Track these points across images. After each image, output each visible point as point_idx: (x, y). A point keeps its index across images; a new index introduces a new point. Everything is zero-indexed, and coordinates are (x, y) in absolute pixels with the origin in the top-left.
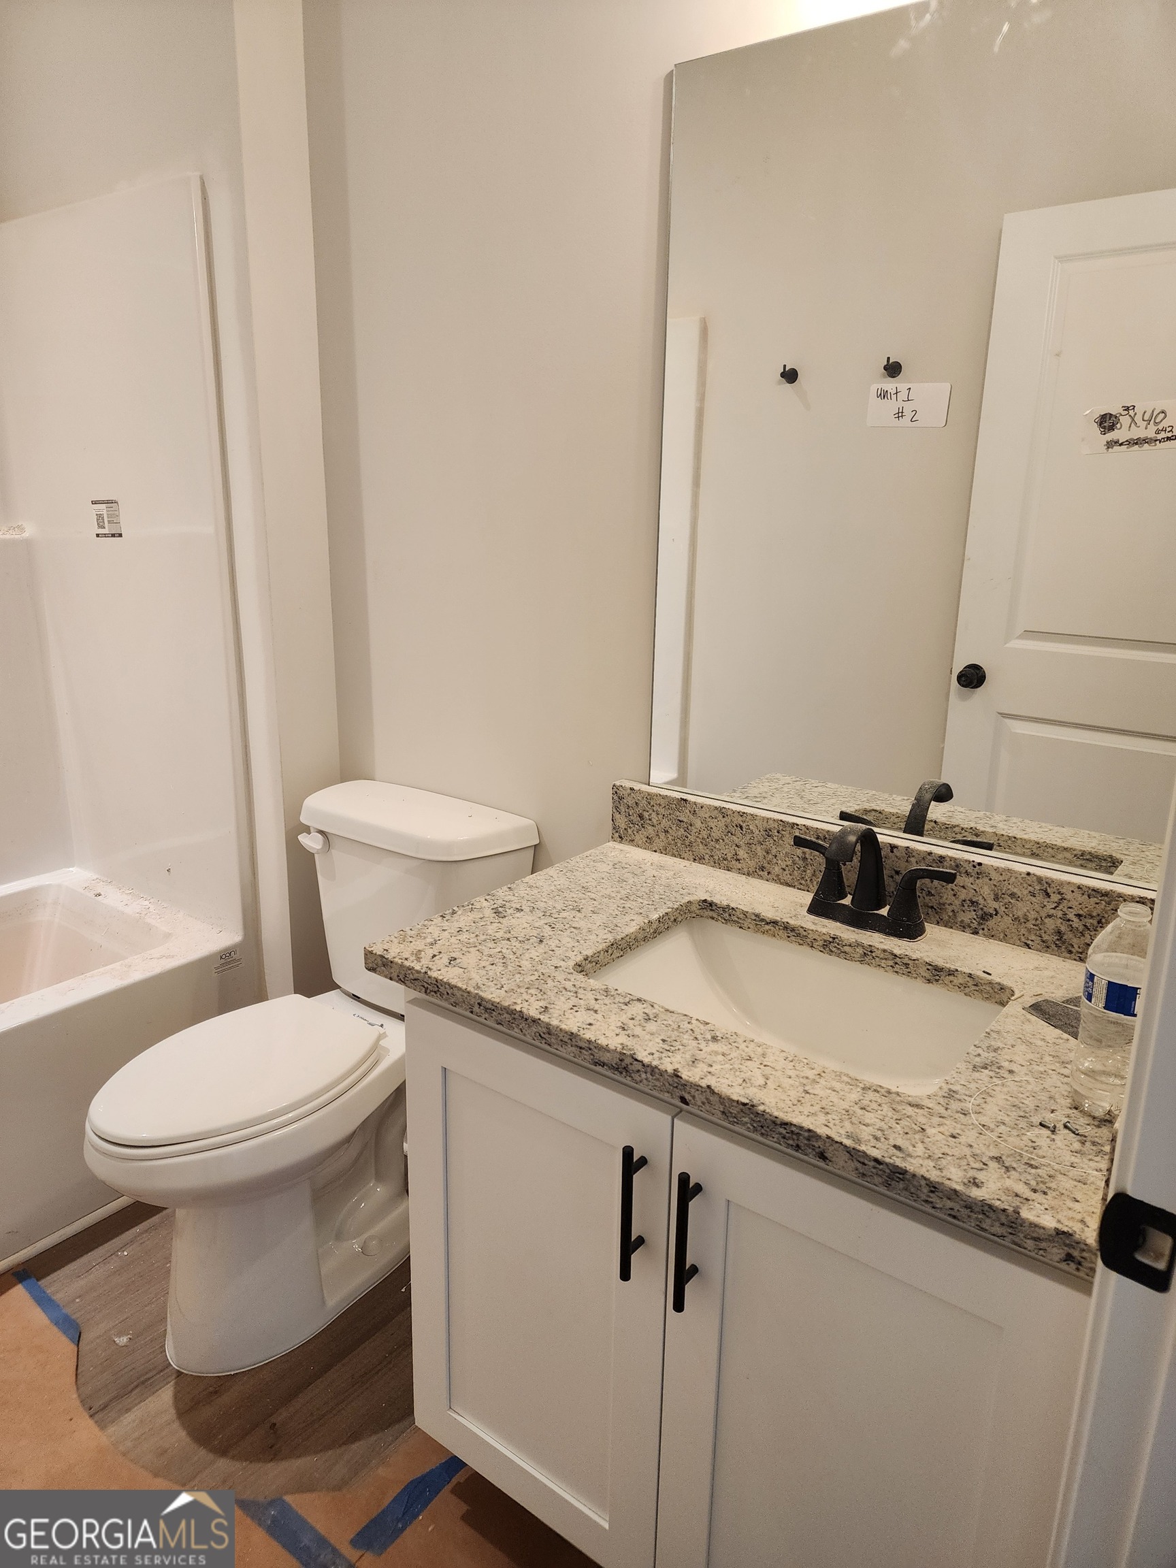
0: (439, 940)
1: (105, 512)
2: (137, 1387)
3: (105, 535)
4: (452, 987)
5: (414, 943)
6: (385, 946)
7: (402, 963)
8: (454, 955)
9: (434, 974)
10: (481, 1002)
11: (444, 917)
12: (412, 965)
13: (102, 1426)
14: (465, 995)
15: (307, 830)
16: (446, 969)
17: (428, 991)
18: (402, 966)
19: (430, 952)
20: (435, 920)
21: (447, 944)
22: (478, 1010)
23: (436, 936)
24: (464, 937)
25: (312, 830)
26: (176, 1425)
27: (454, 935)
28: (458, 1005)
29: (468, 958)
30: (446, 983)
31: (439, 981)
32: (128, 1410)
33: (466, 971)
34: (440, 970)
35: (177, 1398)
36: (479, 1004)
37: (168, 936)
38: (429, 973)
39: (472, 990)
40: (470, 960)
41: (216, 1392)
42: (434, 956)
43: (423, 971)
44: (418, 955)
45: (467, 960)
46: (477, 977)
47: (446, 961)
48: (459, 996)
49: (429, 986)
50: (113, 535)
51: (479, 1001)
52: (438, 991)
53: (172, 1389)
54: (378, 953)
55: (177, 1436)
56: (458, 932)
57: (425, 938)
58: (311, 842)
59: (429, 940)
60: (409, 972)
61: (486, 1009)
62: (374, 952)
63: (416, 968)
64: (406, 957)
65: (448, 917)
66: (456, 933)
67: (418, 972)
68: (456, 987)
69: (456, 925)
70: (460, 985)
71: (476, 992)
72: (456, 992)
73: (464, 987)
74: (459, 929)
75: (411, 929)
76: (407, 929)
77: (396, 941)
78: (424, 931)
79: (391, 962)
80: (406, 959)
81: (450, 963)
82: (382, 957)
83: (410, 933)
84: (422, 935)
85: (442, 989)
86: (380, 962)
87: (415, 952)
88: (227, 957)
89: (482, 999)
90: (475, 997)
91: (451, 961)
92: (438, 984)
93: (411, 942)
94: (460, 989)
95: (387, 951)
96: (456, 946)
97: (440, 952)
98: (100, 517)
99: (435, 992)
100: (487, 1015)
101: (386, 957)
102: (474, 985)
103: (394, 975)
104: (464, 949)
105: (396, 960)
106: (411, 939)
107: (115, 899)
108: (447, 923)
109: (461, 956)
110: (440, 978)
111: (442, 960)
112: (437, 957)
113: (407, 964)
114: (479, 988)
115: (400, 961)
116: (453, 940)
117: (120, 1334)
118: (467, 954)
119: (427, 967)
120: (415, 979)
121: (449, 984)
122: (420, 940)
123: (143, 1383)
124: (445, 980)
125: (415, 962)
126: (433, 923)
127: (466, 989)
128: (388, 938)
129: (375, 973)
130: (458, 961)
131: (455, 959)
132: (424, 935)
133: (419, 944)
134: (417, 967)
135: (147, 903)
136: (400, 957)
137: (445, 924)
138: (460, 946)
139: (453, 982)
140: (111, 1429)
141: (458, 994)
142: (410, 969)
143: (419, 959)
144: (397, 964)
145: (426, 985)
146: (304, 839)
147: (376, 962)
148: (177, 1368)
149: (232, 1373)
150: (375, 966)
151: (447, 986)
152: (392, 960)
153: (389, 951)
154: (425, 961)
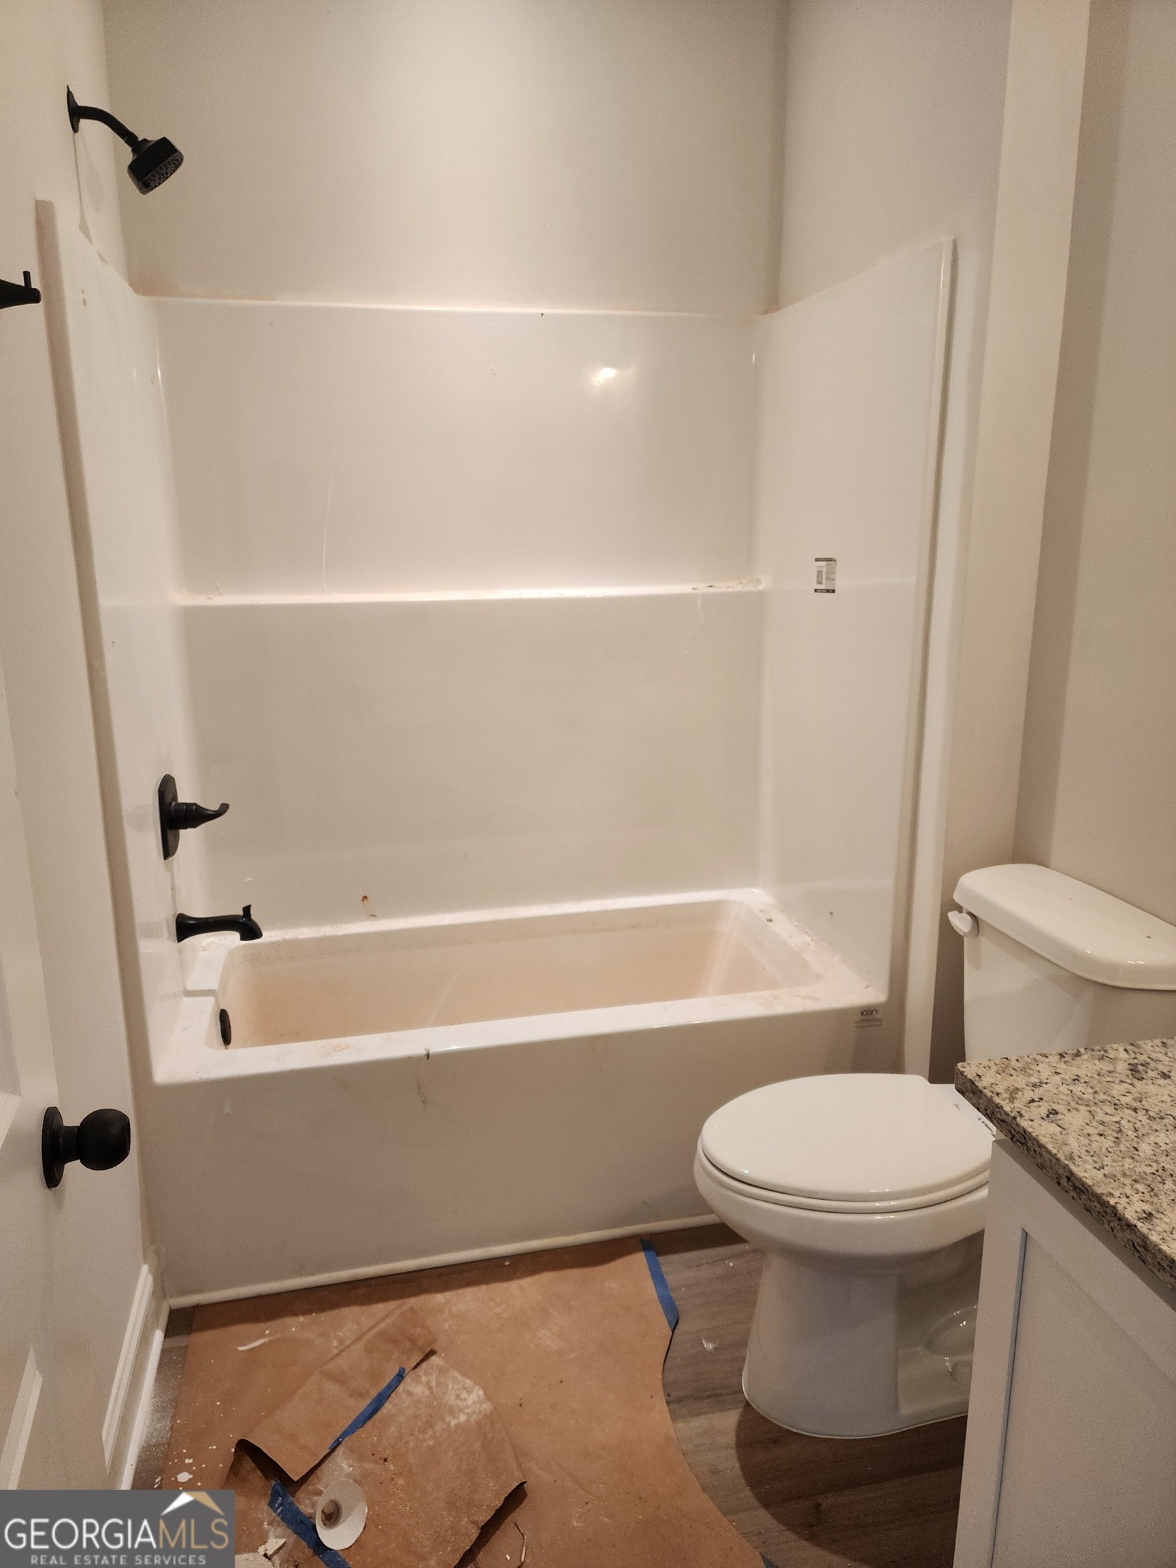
0: (1046, 1083)
1: (824, 570)
2: (708, 1397)
3: (822, 591)
4: (1041, 1146)
5: (1015, 1077)
6: (980, 1070)
7: (992, 1097)
8: (1056, 1107)
9: (1024, 1123)
10: (1071, 1176)
11: (1064, 1057)
12: (1002, 1103)
13: (674, 1417)
14: (1054, 1160)
15: (960, 909)
16: (1041, 1122)
17: (1015, 1140)
18: (990, 1100)
19: (1029, 1094)
20: (1050, 1057)
21: (1054, 1091)
22: (1066, 1184)
23: (1044, 1077)
24: (1078, 1089)
25: (964, 910)
26: (733, 1452)
27: (1068, 1082)
28: (1045, 1168)
29: (1073, 1118)
30: (1034, 1139)
31: (1027, 1133)
32: (698, 1414)
33: (1064, 1132)
34: (1032, 1121)
35: (741, 1427)
36: (1067, 1177)
37: (819, 977)
38: (1018, 1119)
39: (1062, 1158)
40: (1075, 1120)
41: (775, 1442)
42: (1032, 1101)
43: (1012, 1115)
44: (1013, 1093)
45: (1070, 1119)
46: (1075, 1144)
47: (1043, 1111)
48: (1046, 1159)
49: (1016, 1135)
50: (828, 591)
51: (1068, 1175)
52: (1026, 1144)
53: (738, 1415)
54: (969, 1077)
55: (730, 1463)
56: (1074, 1080)
57: (1030, 1075)
58: (960, 923)
59: (1034, 1080)
60: (998, 1110)
61: (1075, 1187)
62: (965, 1074)
63: (1005, 1108)
64: (999, 1091)
65: (1068, 1058)
66: (1070, 1081)
67: (1006, 1113)
68: (1045, 1147)
69: (1075, 1071)
70: (1050, 1147)
71: (1067, 1162)
72: (1044, 1153)
73: (1054, 1151)
74: (1076, 1077)
75: (1017, 1060)
76: (1013, 1058)
77: (994, 1068)
78: (1032, 1067)
79: (981, 1092)
80: (998, 1094)
81: (1048, 1116)
82: (972, 1082)
83: (1014, 1063)
84: (1028, 1071)
85: (1030, 1144)
86: (969, 1088)
87: (1011, 1090)
88: (868, 1014)
89: (1072, 1173)
90: (1064, 1168)
91: (1051, 1113)
92: (1026, 1137)
93: (1011, 1075)
94: (1049, 1152)
95: (980, 1077)
96: (1064, 1098)
97: (1041, 1099)
98: (820, 573)
99: (1022, 1143)
100: (1075, 1195)
101: (977, 1084)
102: (1067, 1153)
103: (982, 1107)
104: (1073, 1104)
105: (986, 1091)
106: (1012, 1072)
107: (785, 929)
108: (1064, 1066)
109: (1066, 1112)
110: (1030, 1130)
111: (1039, 1110)
112: (1036, 1104)
113: (997, 1100)
114: (1071, 1158)
115: (989, 1094)
116: (1064, 1089)
117: (709, 1339)
118: (1074, 1112)
119: (1018, 1112)
120: (1002, 1121)
121: (1038, 1142)
122: (1022, 1076)
123: (716, 1396)
124: (1034, 1135)
125: (1007, 1101)
126: (1047, 1060)
127: (1056, 1155)
128: (986, 1063)
129: (964, 1096)
130: (1059, 1116)
131: (1057, 1113)
132: (1031, 1072)
133: (1020, 1081)
134: (1007, 1108)
135: (809, 939)
136: (992, 1089)
137: (1062, 1066)
138: (1069, 1098)
139: (1043, 1140)
140: (680, 1425)
141: (1047, 1156)
142: (999, 1108)
143: (1012, 1099)
144: (985, 1096)
145: (1013, 1132)
146: (953, 917)
147: (965, 1085)
148: (747, 1398)
149: (795, 1431)
150: (964, 1090)
151: (1035, 1142)
152: (982, 1090)
153: (983, 1078)
154: (1018, 1105)
